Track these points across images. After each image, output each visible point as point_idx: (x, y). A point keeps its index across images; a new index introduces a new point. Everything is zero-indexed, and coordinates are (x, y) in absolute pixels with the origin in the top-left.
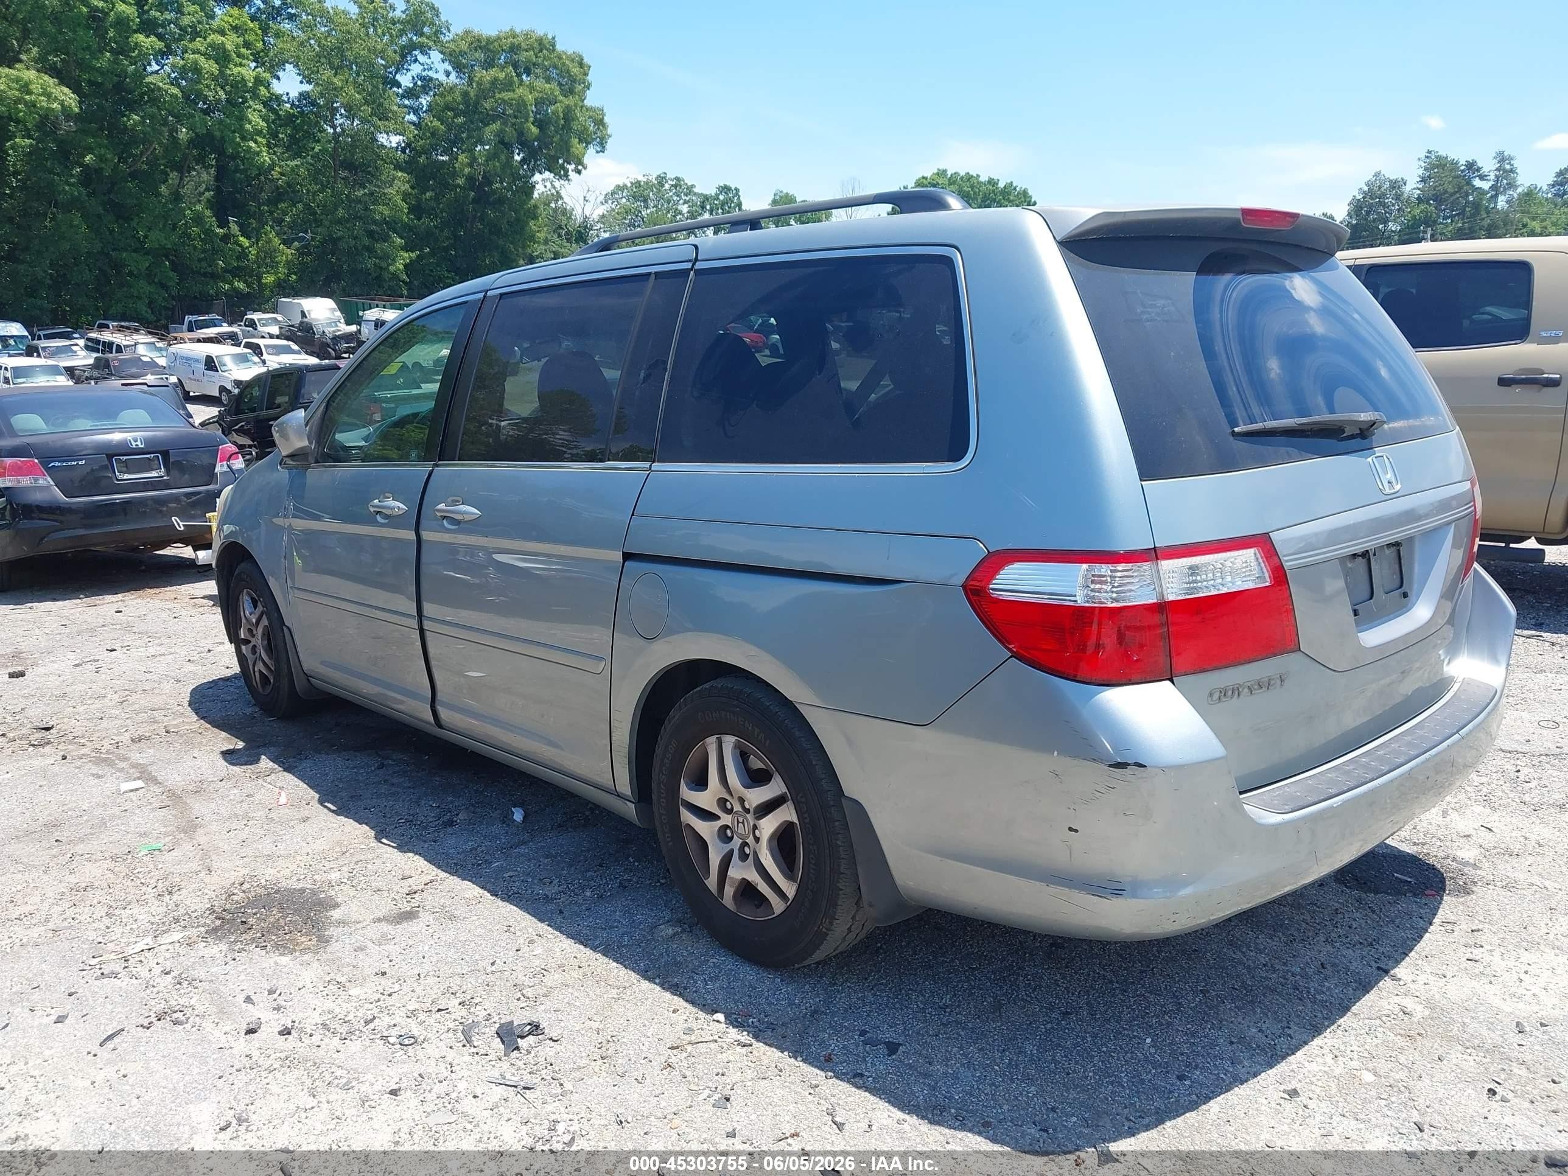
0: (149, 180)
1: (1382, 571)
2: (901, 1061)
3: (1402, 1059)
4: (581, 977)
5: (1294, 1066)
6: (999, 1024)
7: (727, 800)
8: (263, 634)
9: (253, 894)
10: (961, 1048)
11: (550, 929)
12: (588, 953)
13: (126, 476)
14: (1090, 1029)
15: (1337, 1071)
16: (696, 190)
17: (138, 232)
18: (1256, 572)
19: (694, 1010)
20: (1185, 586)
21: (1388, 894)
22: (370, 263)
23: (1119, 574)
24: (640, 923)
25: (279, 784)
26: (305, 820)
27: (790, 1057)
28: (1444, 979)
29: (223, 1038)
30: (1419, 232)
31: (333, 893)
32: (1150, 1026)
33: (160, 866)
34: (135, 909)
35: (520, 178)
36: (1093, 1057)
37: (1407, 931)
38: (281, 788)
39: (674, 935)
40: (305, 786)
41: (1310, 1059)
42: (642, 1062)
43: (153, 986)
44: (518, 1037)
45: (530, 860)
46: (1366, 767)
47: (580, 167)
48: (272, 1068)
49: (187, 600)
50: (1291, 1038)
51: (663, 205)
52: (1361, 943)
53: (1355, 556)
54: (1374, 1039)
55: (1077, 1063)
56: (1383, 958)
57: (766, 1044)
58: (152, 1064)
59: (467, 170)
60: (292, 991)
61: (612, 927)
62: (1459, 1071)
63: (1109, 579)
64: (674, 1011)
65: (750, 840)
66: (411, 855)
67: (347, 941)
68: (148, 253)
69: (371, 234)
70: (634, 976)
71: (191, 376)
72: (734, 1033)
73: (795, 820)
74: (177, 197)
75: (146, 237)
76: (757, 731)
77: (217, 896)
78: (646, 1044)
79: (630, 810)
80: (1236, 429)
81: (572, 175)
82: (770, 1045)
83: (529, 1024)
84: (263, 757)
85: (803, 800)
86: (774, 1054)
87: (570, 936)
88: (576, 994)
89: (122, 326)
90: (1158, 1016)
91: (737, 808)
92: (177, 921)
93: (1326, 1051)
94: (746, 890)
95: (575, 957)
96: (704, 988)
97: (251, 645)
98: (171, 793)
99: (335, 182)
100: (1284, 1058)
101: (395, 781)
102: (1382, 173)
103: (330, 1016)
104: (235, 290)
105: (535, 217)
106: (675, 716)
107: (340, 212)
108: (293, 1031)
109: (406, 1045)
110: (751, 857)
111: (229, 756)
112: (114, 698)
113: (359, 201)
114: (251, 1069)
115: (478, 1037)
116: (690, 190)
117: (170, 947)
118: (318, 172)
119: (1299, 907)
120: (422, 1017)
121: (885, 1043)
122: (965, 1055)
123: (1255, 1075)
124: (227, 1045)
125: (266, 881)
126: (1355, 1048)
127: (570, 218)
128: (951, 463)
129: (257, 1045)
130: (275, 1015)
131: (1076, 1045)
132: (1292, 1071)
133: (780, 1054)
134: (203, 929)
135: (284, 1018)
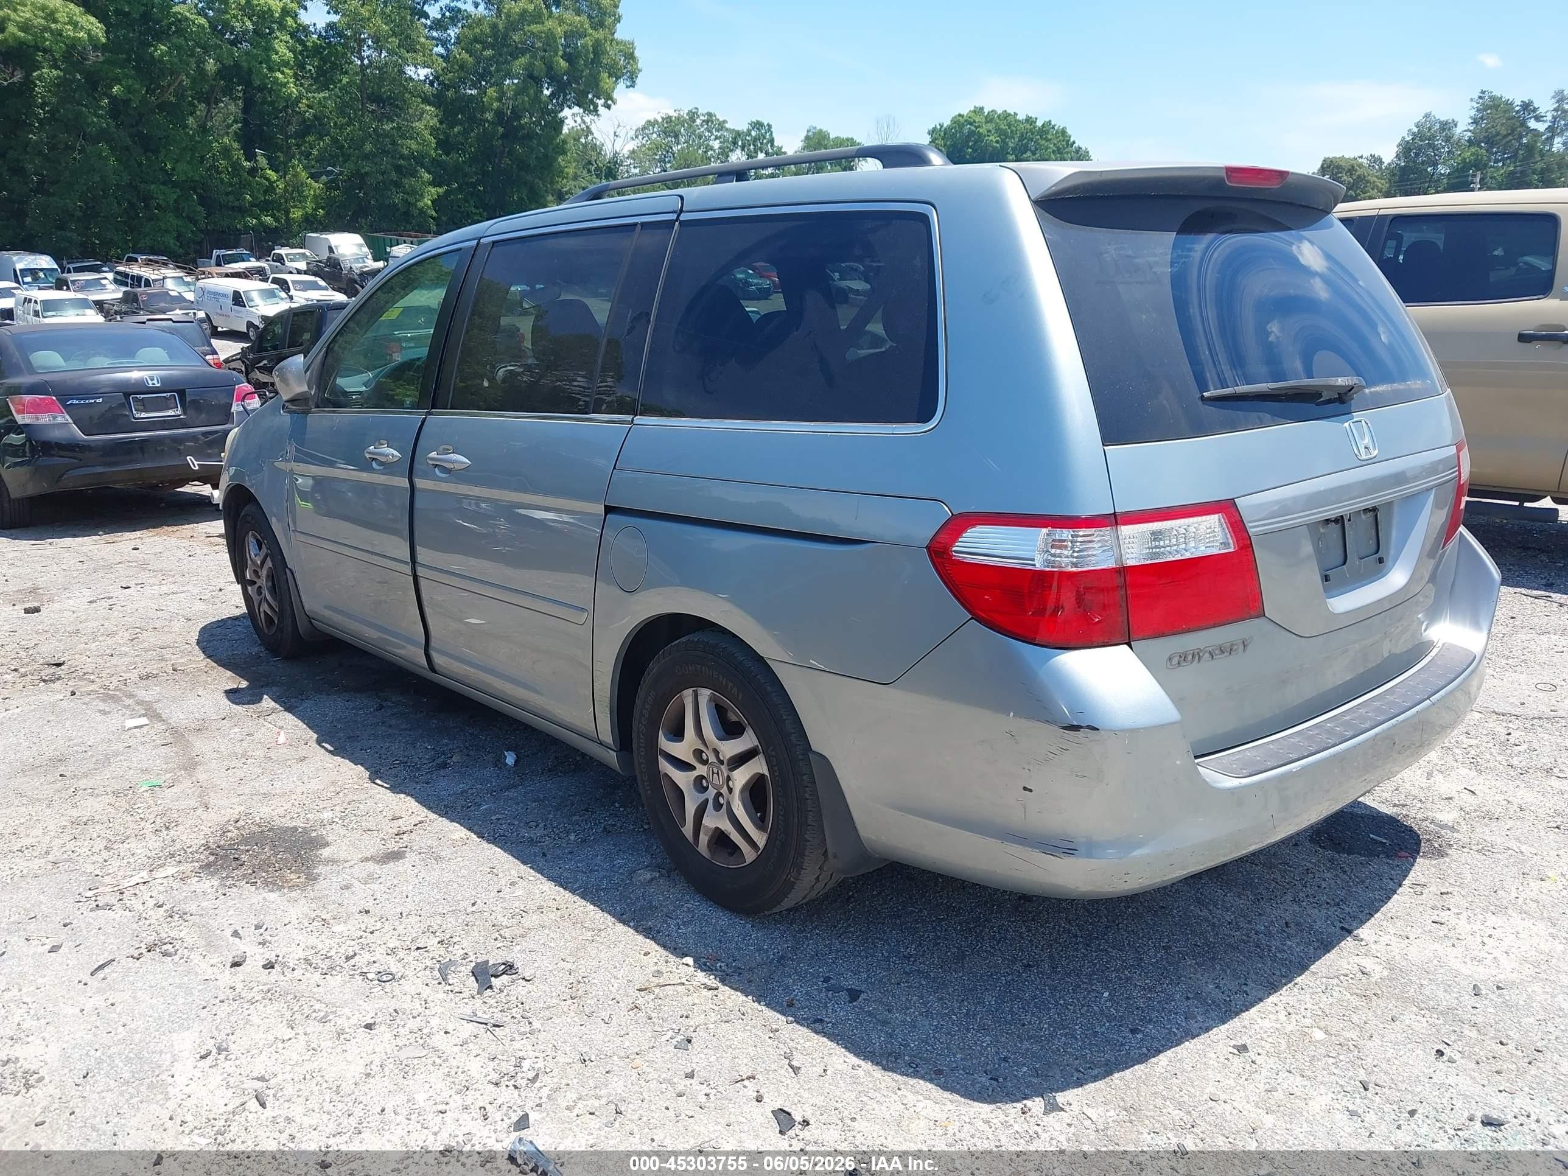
0: (176, 112)
1: (1358, 536)
2: (861, 1008)
3: (1355, 1018)
4: (559, 919)
5: (1246, 1023)
6: (961, 975)
7: (703, 752)
8: (268, 576)
9: (248, 831)
10: (921, 997)
11: (532, 871)
12: (567, 895)
13: (143, 415)
14: (1049, 982)
15: (1289, 1028)
16: (727, 126)
17: (166, 165)
18: (1220, 538)
19: (665, 953)
20: (1148, 551)
21: (1360, 854)
22: (398, 198)
23: (1079, 539)
24: (620, 868)
25: (279, 724)
26: (303, 759)
27: (754, 1001)
28: (1407, 941)
29: (210, 970)
30: (1468, 175)
31: (325, 833)
32: (1109, 980)
33: (159, 802)
34: (133, 844)
35: (549, 112)
36: (1050, 1009)
37: (1376, 893)
38: (281, 728)
39: (652, 879)
40: (305, 726)
41: (1263, 1016)
42: (610, 1002)
43: (146, 919)
44: (492, 976)
45: (518, 804)
46: (1330, 732)
47: (610, 102)
48: (254, 1001)
49: (202, 538)
50: (1247, 995)
51: (694, 141)
52: (1328, 903)
53: (1328, 521)
54: (1330, 998)
55: (1033, 1014)
56: (1348, 918)
57: (731, 987)
58: (139, 994)
59: (495, 105)
60: (278, 927)
61: (592, 871)
62: (1411, 1032)
63: (1070, 544)
64: (646, 954)
65: (724, 791)
66: (403, 796)
67: (334, 879)
68: (175, 185)
69: (398, 169)
70: (610, 919)
71: (219, 311)
72: (701, 977)
73: (766, 773)
74: (203, 129)
75: (173, 169)
76: (730, 684)
77: (212, 833)
78: (616, 985)
79: (611, 757)
80: (1206, 394)
81: (602, 110)
82: (736, 989)
83: (504, 964)
84: (265, 696)
85: (773, 753)
86: (738, 998)
87: (551, 878)
88: (552, 935)
89: (151, 260)
90: (1117, 971)
91: (712, 759)
92: (172, 855)
93: (1280, 1008)
94: (720, 839)
95: (554, 899)
96: (677, 932)
97: (257, 586)
98: (175, 731)
99: (362, 116)
100: (1237, 1014)
101: (393, 722)
102: (1433, 114)
103: (313, 952)
104: (262, 224)
105: (564, 152)
106: (654, 668)
107: (368, 147)
108: (276, 965)
109: (384, 982)
110: (725, 807)
111: (233, 695)
112: (124, 636)
113: (386, 135)
114: (234, 1000)
115: (453, 975)
116: (721, 126)
117: (164, 881)
118: (345, 105)
119: (1271, 866)
120: (401, 954)
121: (847, 990)
122: (924, 1004)
123: (1207, 1030)
124: (212, 977)
125: (261, 819)
126: (1309, 1006)
127: (600, 153)
128: (919, 424)
129: (242, 978)
130: (260, 949)
131: (1035, 997)
132: (1244, 1027)
133: (744, 998)
134: (197, 864)
135: (269, 953)
